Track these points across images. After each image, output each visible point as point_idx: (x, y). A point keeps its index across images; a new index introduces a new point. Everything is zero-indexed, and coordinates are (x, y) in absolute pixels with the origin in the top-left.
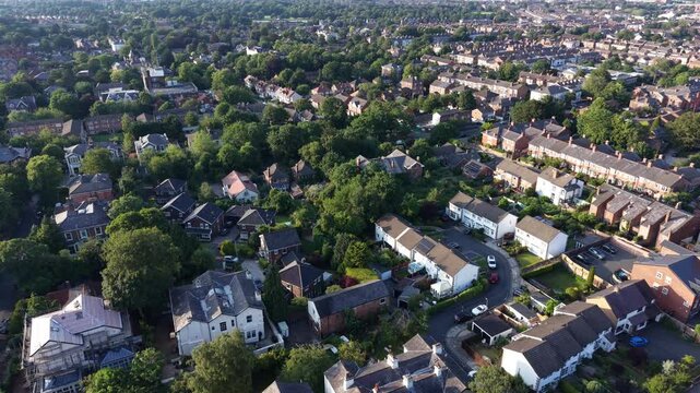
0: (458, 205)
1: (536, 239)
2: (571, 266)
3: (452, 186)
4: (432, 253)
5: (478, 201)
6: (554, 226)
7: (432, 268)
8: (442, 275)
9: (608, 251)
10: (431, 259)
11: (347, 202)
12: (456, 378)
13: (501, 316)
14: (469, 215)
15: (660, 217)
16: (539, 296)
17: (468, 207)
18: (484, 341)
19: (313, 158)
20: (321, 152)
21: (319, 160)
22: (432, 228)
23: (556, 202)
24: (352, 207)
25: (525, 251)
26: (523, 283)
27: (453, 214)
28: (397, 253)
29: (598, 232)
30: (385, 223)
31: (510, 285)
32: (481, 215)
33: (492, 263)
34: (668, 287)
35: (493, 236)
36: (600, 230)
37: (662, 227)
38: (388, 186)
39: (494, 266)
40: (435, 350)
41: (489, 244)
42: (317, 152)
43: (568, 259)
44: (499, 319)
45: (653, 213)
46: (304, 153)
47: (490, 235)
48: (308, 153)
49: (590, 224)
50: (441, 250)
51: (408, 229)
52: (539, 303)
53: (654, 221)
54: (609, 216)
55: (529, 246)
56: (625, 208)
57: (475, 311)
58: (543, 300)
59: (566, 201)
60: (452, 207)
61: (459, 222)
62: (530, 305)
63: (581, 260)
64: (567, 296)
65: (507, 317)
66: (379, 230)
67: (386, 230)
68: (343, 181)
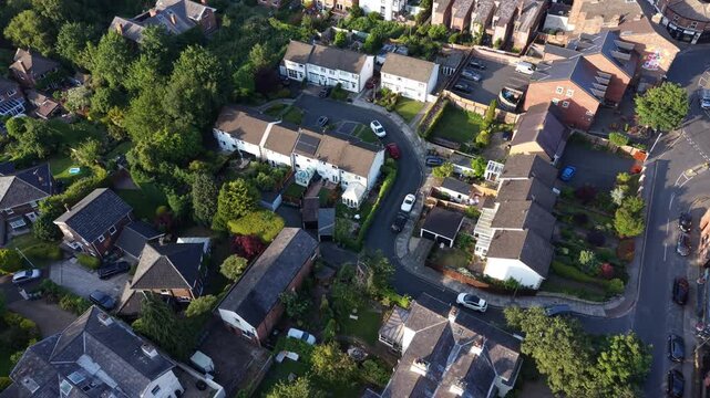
0: (295, 59)
1: (409, 80)
2: (459, 103)
3: (263, 28)
4: (321, 151)
5: (320, 48)
6: (410, 54)
7: (329, 171)
8: (347, 176)
9: (477, 67)
10: (324, 160)
11: (160, 113)
12: (499, 347)
13: (440, 204)
14: (317, 70)
15: (512, 11)
16: (459, 159)
17: (311, 59)
18: (442, 246)
19: (38, 39)
20: (49, 29)
21: (51, 40)
22: (279, 102)
23: (388, 17)
24: (173, 119)
25: (400, 99)
26: (430, 146)
27: (293, 73)
28: (267, 162)
29: (455, 46)
30: (231, 125)
31: (413, 153)
32: (333, 67)
33: (380, 130)
34: (570, 100)
35: (356, 90)
36: (456, 43)
37: (517, 23)
38: (211, 70)
39: (383, 133)
40: (452, 318)
41: (357, 103)
42: (40, 28)
43: (453, 96)
44: (440, 210)
45: (503, 7)
46: (17, 35)
47: (351, 89)
48: (25, 34)
49: (442, 38)
50: (330, 144)
51: (270, 125)
52: (464, 168)
53: (508, 17)
54: (457, 22)
55: (402, 90)
56: (472, 9)
57: (406, 207)
58: (465, 162)
59: (400, 13)
60: (289, 65)
61: (306, 83)
62: (456, 175)
63: (461, 90)
64: (481, 145)
65: (446, 202)
66: (225, 137)
67: (237, 134)
68: (119, 70)
